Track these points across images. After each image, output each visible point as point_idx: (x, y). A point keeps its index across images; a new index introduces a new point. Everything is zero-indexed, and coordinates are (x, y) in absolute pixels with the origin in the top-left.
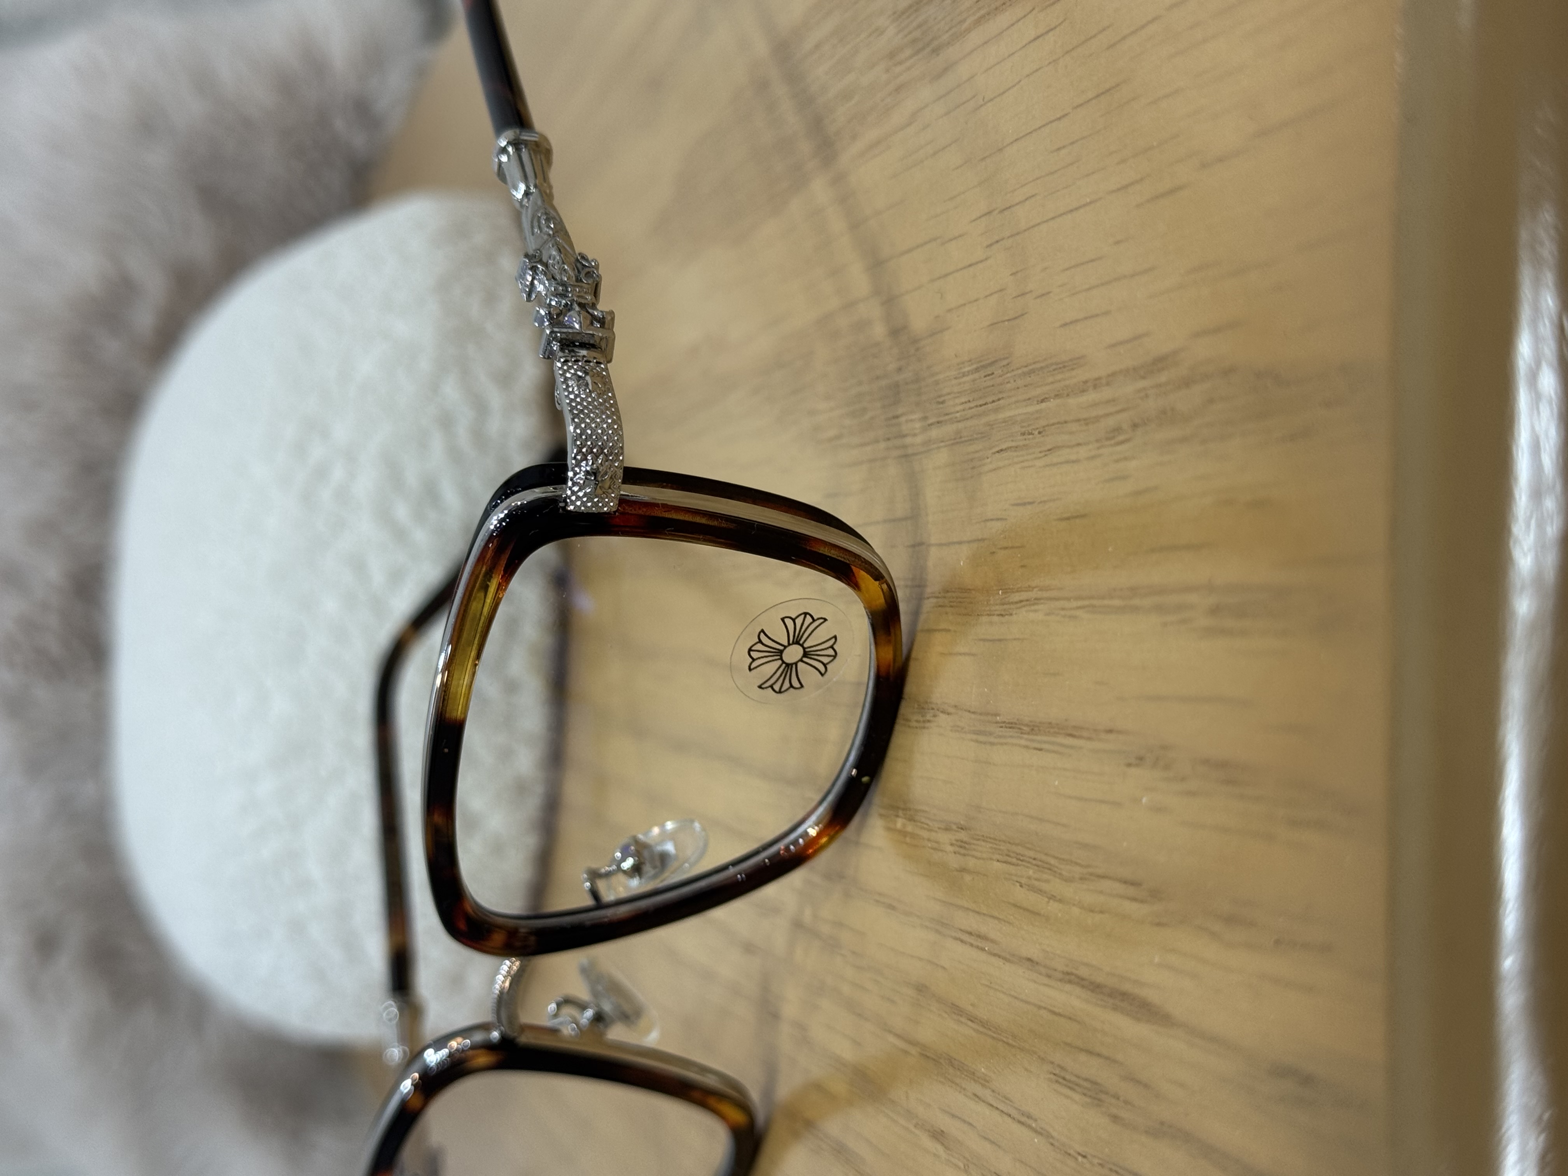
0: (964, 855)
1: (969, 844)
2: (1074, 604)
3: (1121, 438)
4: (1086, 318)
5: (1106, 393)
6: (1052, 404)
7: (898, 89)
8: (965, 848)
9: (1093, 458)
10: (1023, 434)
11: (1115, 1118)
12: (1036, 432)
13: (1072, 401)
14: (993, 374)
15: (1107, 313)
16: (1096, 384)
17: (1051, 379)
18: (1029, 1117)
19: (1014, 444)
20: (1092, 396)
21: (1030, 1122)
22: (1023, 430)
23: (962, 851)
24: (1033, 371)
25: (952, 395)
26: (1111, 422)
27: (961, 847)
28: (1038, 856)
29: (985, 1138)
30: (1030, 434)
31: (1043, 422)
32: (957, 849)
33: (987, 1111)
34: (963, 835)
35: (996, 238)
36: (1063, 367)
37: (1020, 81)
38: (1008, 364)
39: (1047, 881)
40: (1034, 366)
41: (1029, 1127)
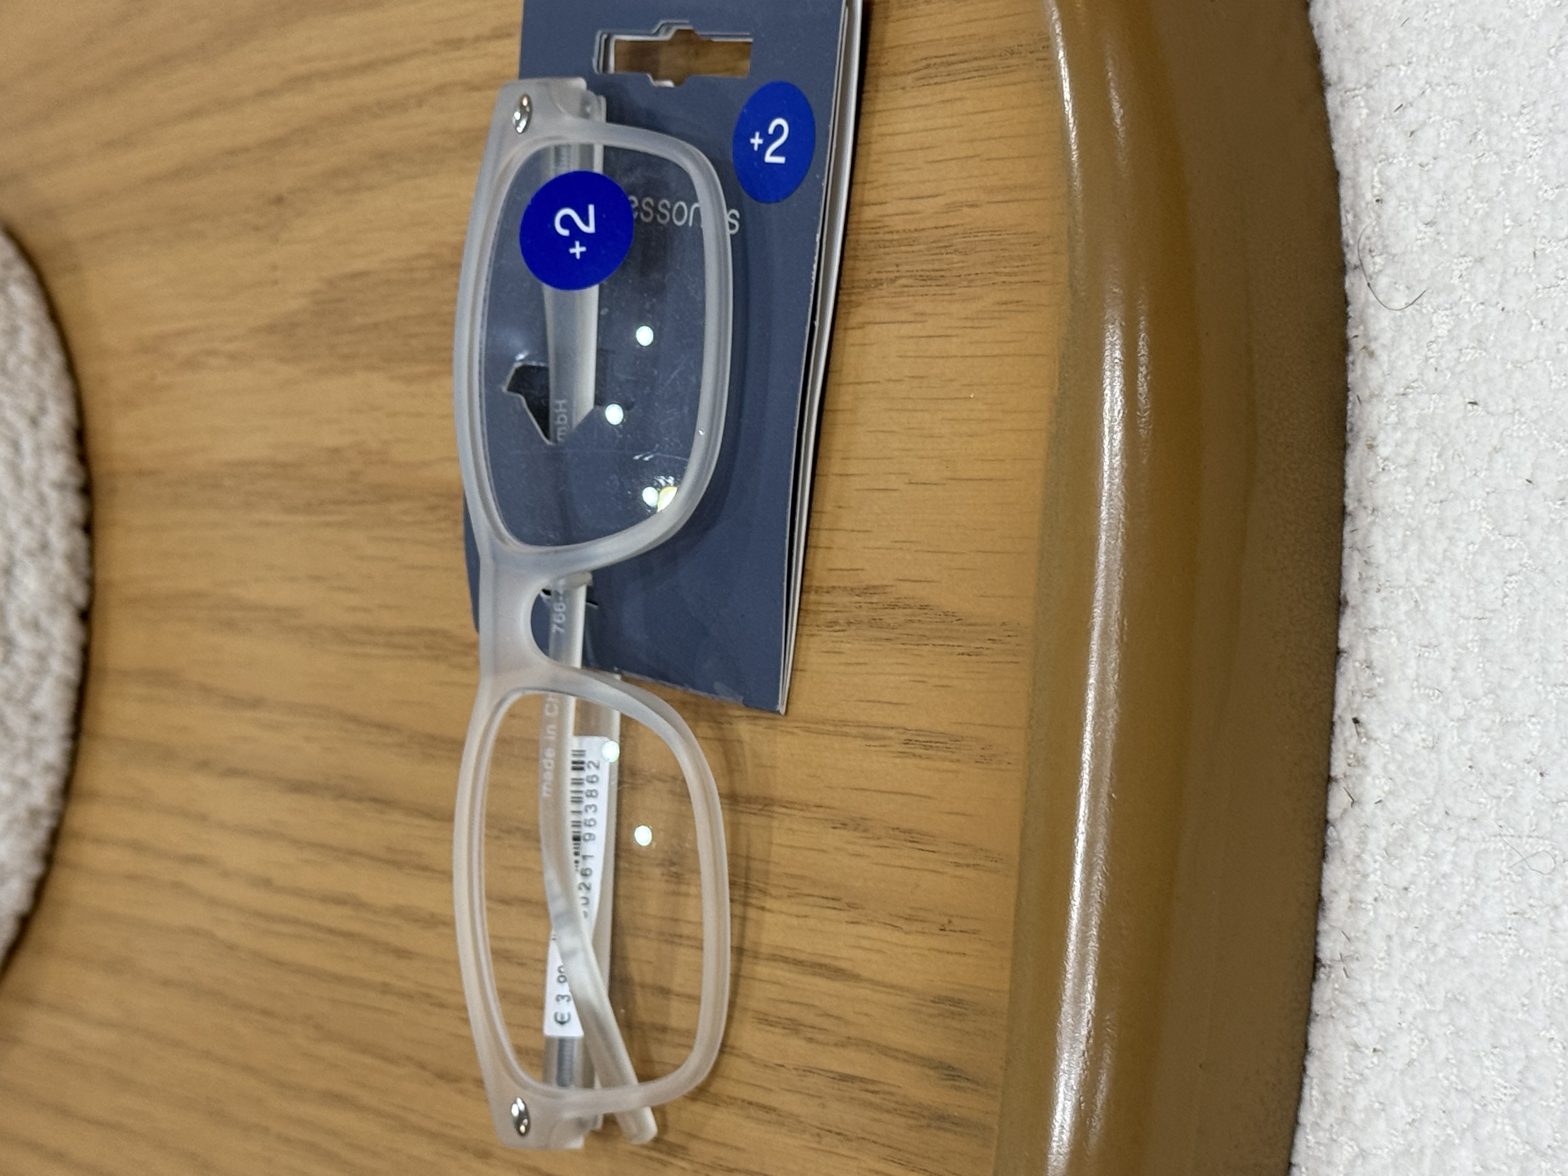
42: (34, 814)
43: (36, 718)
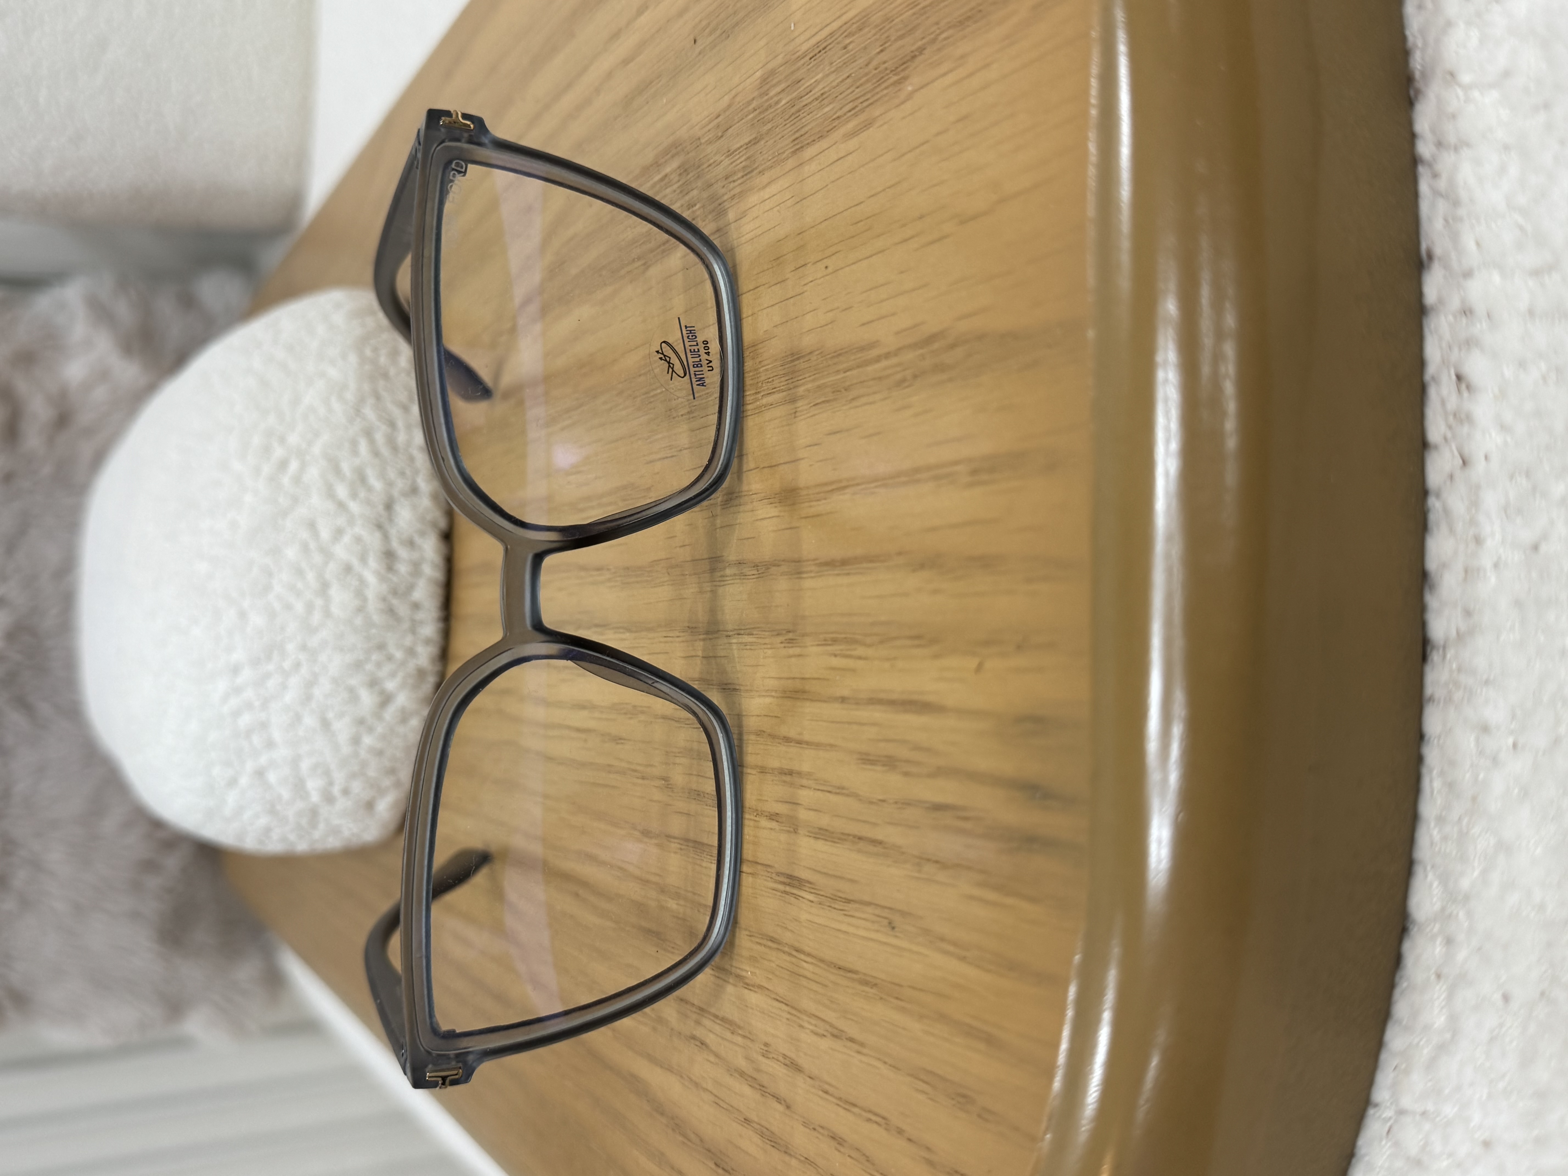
0: (792, 647)
1: (795, 639)
2: (873, 485)
3: (906, 384)
4: (878, 319)
5: (894, 360)
6: (855, 372)
7: (733, 197)
8: (792, 643)
9: (885, 399)
10: (833, 392)
11: (906, 774)
12: (843, 390)
13: (870, 369)
14: (810, 360)
15: (893, 314)
16: (887, 356)
17: (853, 358)
18: (843, 788)
19: (827, 399)
20: (884, 363)
21: (844, 791)
22: (834, 390)
23: (790, 645)
24: (840, 355)
25: (779, 376)
26: (899, 377)
27: (789, 643)
28: (848, 636)
29: (810, 809)
30: (838, 391)
31: (848, 383)
32: (787, 645)
33: (811, 793)
34: (790, 636)
35: (811, 279)
36: (862, 349)
37: (827, 185)
38: (821, 353)
39: (855, 649)
40: (840, 352)
41: (843, 794)
42: (421, 673)
43: (416, 606)
